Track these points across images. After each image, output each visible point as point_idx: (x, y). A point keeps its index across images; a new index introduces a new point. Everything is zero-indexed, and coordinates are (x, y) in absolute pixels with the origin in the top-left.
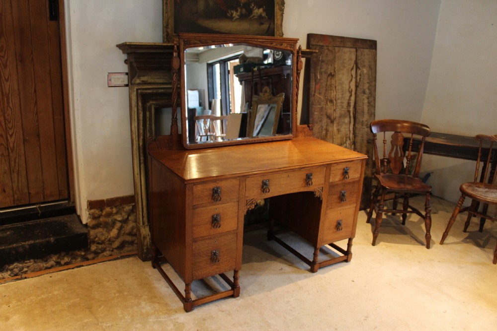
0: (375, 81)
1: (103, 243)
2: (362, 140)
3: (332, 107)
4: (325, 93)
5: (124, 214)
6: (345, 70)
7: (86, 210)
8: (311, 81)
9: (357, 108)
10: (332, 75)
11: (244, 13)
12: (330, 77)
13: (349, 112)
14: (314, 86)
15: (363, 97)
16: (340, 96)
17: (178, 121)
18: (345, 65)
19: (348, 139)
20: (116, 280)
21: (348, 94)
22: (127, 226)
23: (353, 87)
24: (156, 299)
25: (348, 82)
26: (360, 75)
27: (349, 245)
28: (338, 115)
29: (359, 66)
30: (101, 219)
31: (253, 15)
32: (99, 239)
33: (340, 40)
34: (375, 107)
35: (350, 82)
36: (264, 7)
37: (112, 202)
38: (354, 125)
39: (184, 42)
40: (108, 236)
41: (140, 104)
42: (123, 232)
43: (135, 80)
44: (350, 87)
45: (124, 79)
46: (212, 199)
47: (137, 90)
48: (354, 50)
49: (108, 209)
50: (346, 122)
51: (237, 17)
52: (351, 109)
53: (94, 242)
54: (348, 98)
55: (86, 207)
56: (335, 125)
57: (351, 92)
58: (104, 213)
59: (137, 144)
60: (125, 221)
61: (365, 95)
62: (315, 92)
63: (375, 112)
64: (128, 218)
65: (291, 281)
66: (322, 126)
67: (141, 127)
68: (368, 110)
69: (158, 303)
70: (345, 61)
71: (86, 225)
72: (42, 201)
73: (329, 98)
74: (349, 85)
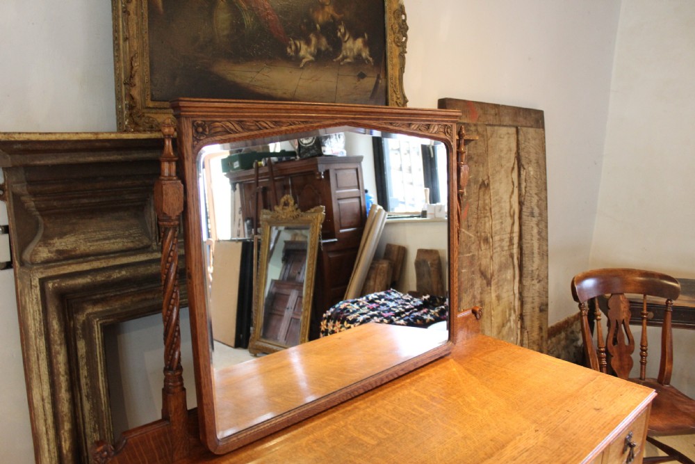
0: (546, 190)
2: (533, 308)
3: (488, 252)
4: (476, 226)
6: (503, 172)
9: (525, 246)
10: (485, 186)
11: (323, 48)
12: (483, 189)
13: (512, 256)
15: (532, 224)
16: (498, 227)
17: (184, 375)
18: (504, 162)
19: (512, 312)
21: (509, 221)
23: (516, 207)
25: (508, 196)
26: (525, 180)
28: (496, 267)
29: (524, 162)
31: (344, 53)
33: (493, 112)
34: (547, 240)
35: (511, 197)
36: (366, 35)
38: (520, 282)
39: (195, 126)
41: (55, 325)
43: (35, 253)
47: (43, 282)
48: (513, 130)
50: (509, 277)
51: (311, 58)
52: (515, 250)
54: (509, 229)
56: (493, 288)
57: (512, 216)
61: (534, 219)
63: (547, 251)
66: (474, 297)
67: (64, 395)
68: (539, 248)
70: (502, 154)
73: (483, 234)
74: (510, 202)
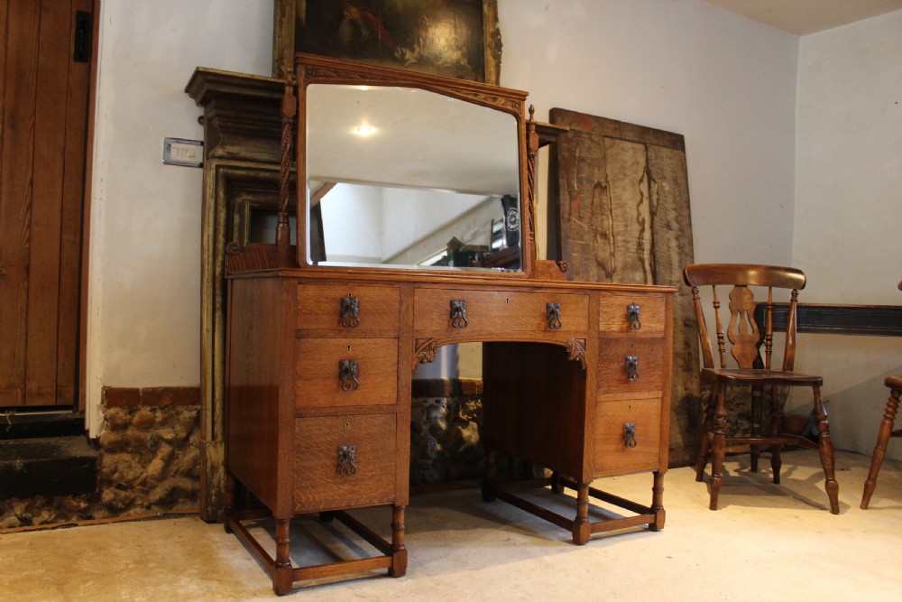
0: (689, 208)
1: (128, 486)
2: (674, 319)
3: (607, 247)
4: (590, 219)
5: (178, 428)
6: (627, 181)
7: (99, 408)
8: (561, 193)
9: (658, 255)
10: (602, 187)
11: (426, 56)
12: (599, 190)
13: (642, 261)
14: (568, 202)
15: (668, 235)
16: (621, 229)
18: (628, 172)
20: (140, 546)
21: (636, 228)
22: (184, 455)
23: (646, 215)
24: (216, 575)
25: (635, 204)
26: (658, 193)
27: (657, 490)
28: (620, 265)
29: (654, 176)
30: (129, 432)
31: (444, 60)
32: (122, 477)
33: (613, 126)
34: (693, 257)
35: (638, 205)
36: (465, 50)
37: (154, 397)
39: (307, 70)
40: (141, 474)
41: (221, 194)
42: (174, 468)
43: (216, 151)
44: (639, 214)
45: (197, 153)
46: (339, 322)
47: (218, 167)
48: (642, 147)
49: (145, 412)
50: (638, 278)
51: (414, 61)
52: (646, 255)
53: (110, 483)
54: (637, 234)
55: (99, 401)
57: (642, 223)
58: (136, 418)
59: (211, 270)
60: (181, 444)
61: (671, 232)
62: (570, 214)
64: (187, 438)
65: (529, 556)
67: (221, 238)
68: (680, 262)
69: (219, 581)
70: (626, 165)
71: (96, 443)
72: (20, 404)
73: (600, 229)
74: (638, 210)
